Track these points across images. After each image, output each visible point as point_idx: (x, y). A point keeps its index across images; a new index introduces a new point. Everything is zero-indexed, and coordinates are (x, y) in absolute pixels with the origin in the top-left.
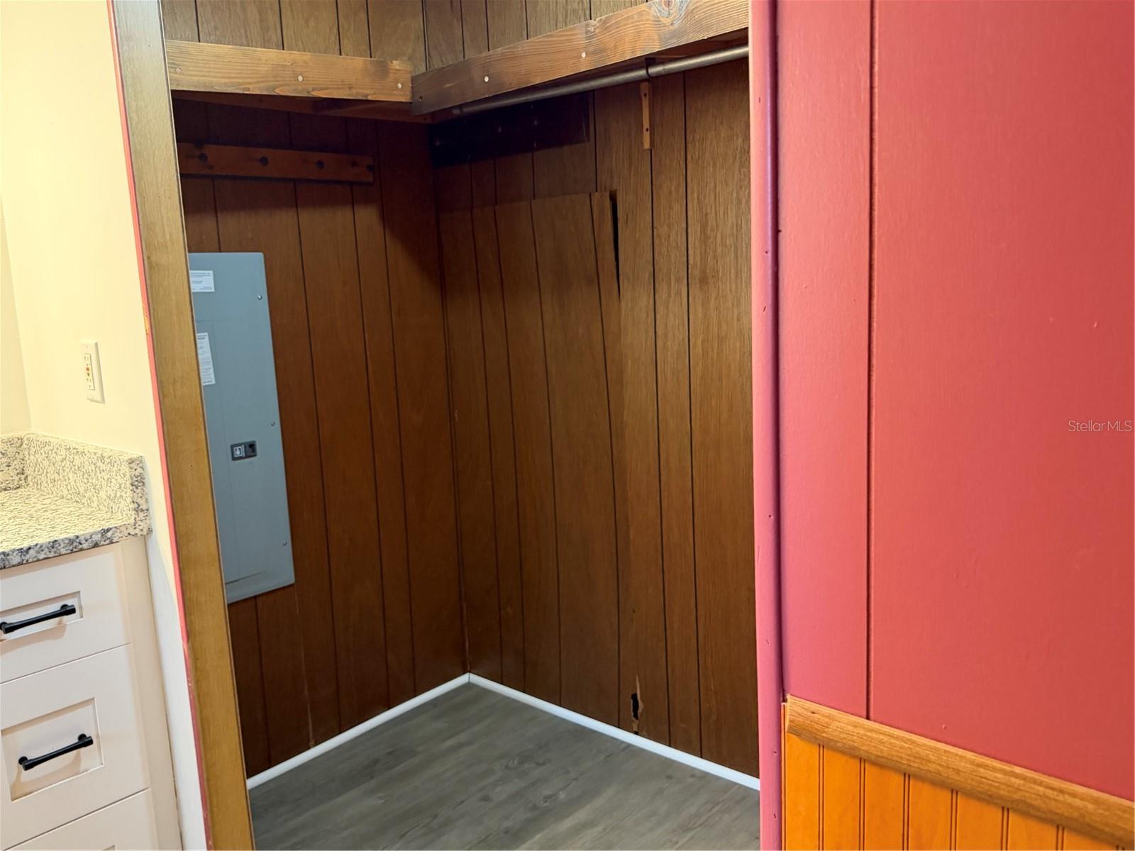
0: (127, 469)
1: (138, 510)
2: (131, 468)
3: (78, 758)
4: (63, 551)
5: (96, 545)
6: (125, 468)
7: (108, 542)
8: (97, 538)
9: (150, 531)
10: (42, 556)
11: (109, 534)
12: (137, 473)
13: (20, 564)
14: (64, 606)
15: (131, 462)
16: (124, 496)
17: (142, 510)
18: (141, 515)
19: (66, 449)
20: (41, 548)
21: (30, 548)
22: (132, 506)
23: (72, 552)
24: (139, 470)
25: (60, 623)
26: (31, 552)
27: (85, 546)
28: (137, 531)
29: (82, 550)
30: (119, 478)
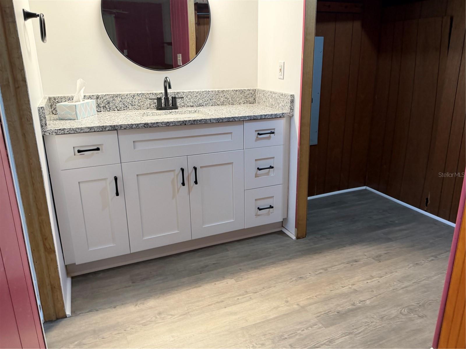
0: (290, 98)
1: (291, 109)
2: (291, 97)
3: (269, 171)
4: (273, 117)
5: (280, 117)
6: (289, 97)
7: (283, 116)
8: (281, 115)
9: (293, 115)
10: (269, 118)
11: (284, 114)
12: (292, 99)
13: (264, 119)
14: (271, 132)
15: (291, 95)
16: (288, 105)
17: (292, 109)
18: (292, 111)
19: (270, 92)
20: (269, 115)
21: (267, 115)
22: (290, 108)
23: (275, 118)
24: (293, 98)
25: (270, 136)
26: (267, 116)
27: (278, 117)
28: (290, 115)
29: (277, 118)
30: (287, 100)
